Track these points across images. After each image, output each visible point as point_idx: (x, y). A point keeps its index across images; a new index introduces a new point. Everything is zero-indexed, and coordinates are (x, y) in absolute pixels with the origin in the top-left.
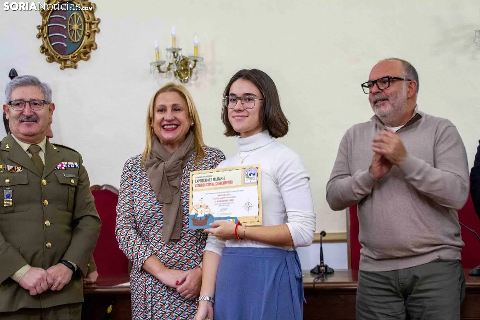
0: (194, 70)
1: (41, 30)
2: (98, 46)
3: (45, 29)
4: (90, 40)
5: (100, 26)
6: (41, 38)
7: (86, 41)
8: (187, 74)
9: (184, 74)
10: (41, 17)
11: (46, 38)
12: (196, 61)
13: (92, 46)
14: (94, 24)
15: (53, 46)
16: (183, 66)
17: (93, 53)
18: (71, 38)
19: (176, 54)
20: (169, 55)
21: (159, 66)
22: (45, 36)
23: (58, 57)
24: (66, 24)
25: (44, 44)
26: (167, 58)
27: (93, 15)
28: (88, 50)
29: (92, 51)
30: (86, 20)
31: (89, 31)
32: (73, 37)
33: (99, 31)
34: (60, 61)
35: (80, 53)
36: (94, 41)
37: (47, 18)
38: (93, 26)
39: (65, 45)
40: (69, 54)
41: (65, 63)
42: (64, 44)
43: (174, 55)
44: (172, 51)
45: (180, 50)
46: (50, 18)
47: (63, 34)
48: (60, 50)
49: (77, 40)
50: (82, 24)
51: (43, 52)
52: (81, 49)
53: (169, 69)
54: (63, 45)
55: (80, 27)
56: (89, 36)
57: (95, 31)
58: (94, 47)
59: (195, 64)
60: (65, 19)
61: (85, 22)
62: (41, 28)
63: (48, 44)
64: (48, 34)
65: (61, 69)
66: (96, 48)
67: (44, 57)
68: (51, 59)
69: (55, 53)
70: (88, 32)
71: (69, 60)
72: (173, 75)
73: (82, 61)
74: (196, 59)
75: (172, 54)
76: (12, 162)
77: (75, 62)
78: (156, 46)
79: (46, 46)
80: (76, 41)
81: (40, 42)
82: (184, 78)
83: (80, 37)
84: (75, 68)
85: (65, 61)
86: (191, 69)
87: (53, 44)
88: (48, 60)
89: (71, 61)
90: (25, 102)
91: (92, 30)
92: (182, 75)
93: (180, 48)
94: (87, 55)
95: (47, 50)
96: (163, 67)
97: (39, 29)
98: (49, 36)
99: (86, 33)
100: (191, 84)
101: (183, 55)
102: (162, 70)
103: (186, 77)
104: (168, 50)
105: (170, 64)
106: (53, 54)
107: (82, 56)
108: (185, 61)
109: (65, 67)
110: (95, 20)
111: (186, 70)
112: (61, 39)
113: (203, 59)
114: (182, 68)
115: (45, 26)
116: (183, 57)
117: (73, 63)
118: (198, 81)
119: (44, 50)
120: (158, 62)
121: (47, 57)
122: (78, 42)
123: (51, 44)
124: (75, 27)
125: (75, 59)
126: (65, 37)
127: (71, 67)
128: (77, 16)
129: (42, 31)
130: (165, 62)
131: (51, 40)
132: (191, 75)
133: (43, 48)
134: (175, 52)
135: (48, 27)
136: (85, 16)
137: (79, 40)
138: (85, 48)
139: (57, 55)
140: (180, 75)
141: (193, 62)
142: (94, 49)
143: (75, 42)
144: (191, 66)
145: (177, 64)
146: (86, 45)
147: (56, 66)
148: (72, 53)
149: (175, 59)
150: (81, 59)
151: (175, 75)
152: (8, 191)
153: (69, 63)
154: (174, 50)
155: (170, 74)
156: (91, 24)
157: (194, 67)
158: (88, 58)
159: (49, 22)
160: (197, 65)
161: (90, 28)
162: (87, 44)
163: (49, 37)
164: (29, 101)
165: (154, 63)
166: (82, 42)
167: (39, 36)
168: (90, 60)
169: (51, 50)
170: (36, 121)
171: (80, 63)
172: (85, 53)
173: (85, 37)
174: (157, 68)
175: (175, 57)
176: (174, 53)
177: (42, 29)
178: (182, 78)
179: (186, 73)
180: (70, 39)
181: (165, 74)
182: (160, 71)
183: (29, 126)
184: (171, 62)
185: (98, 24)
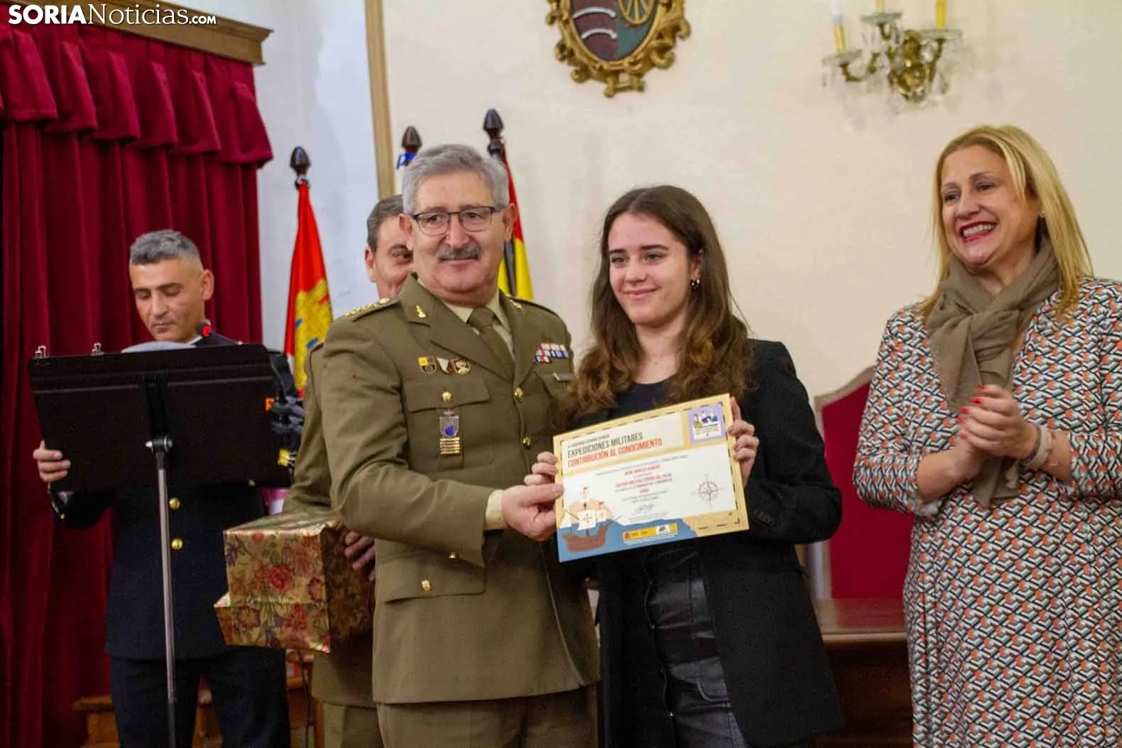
0: (940, 64)
2: (694, 28)
4: (673, 15)
6: (557, 24)
7: (661, 19)
8: (922, 78)
9: (915, 77)
11: (567, 22)
12: (941, 41)
13: (677, 30)
15: (585, 41)
16: (911, 59)
17: (682, 49)
18: (626, 14)
19: (887, 28)
20: (868, 35)
21: (844, 66)
22: (565, 17)
23: (598, 66)
25: (563, 39)
26: (867, 41)
28: (667, 41)
29: (679, 42)
32: (632, 14)
34: (604, 75)
35: (648, 50)
36: (682, 17)
39: (614, 36)
40: (623, 58)
41: (617, 81)
42: (610, 32)
43: (883, 34)
44: (876, 21)
45: (898, 16)
47: (607, 7)
48: (601, 46)
49: (640, 18)
51: (562, 59)
52: (651, 41)
53: (872, 70)
54: (608, 35)
58: (682, 32)
59: (940, 50)
64: (572, 11)
65: (609, 96)
66: (688, 33)
67: (567, 70)
68: (583, 74)
69: (588, 58)
71: (623, 71)
72: (886, 82)
73: (655, 70)
74: (938, 35)
75: (877, 30)
77: (639, 75)
78: (836, 13)
79: (569, 43)
80: (637, 21)
81: (555, 34)
82: (913, 89)
83: (648, 9)
84: (641, 89)
86: (932, 65)
87: (585, 36)
88: (576, 77)
89: (631, 74)
90: (449, 214)
92: (909, 80)
93: (897, 10)
94: (668, 55)
95: (572, 53)
96: (856, 67)
98: (576, 15)
100: (934, 104)
101: (907, 27)
102: (853, 73)
103: (918, 86)
104: (866, 19)
105: (875, 56)
106: (585, 60)
107: (655, 58)
108: (913, 43)
109: (617, 90)
111: (917, 66)
112: (602, 20)
113: (960, 34)
114: (909, 64)
116: (907, 32)
117: (635, 79)
118: (950, 93)
119: (564, 53)
120: (840, 56)
121: (572, 69)
122: (643, 24)
126: (613, 14)
127: (630, 88)
129: (558, 6)
130: (858, 53)
131: (581, 25)
132: (931, 79)
133: (562, 47)
134: (883, 23)
137: (644, 19)
138: (660, 36)
139: (596, 62)
140: (902, 83)
141: (935, 45)
142: (682, 38)
143: (636, 26)
144: (927, 56)
145: (891, 55)
146: (664, 29)
147: (595, 88)
148: (630, 54)
149: (884, 43)
150: (653, 65)
151: (891, 82)
152: (450, 420)
153: (624, 78)
154: (882, 20)
155: (878, 82)
157: (937, 55)
158: (670, 62)
160: (944, 52)
163: (575, 20)
164: (456, 211)
165: (830, 58)
166: (650, 26)
168: (670, 70)
169: (581, 51)
170: (476, 258)
171: (653, 77)
172: (663, 50)
173: (660, 9)
174: (840, 70)
175: (886, 37)
176: (881, 26)
178: (908, 88)
179: (917, 74)
180: (623, 18)
181: (863, 84)
182: (850, 78)
183: (459, 269)
184: (876, 51)
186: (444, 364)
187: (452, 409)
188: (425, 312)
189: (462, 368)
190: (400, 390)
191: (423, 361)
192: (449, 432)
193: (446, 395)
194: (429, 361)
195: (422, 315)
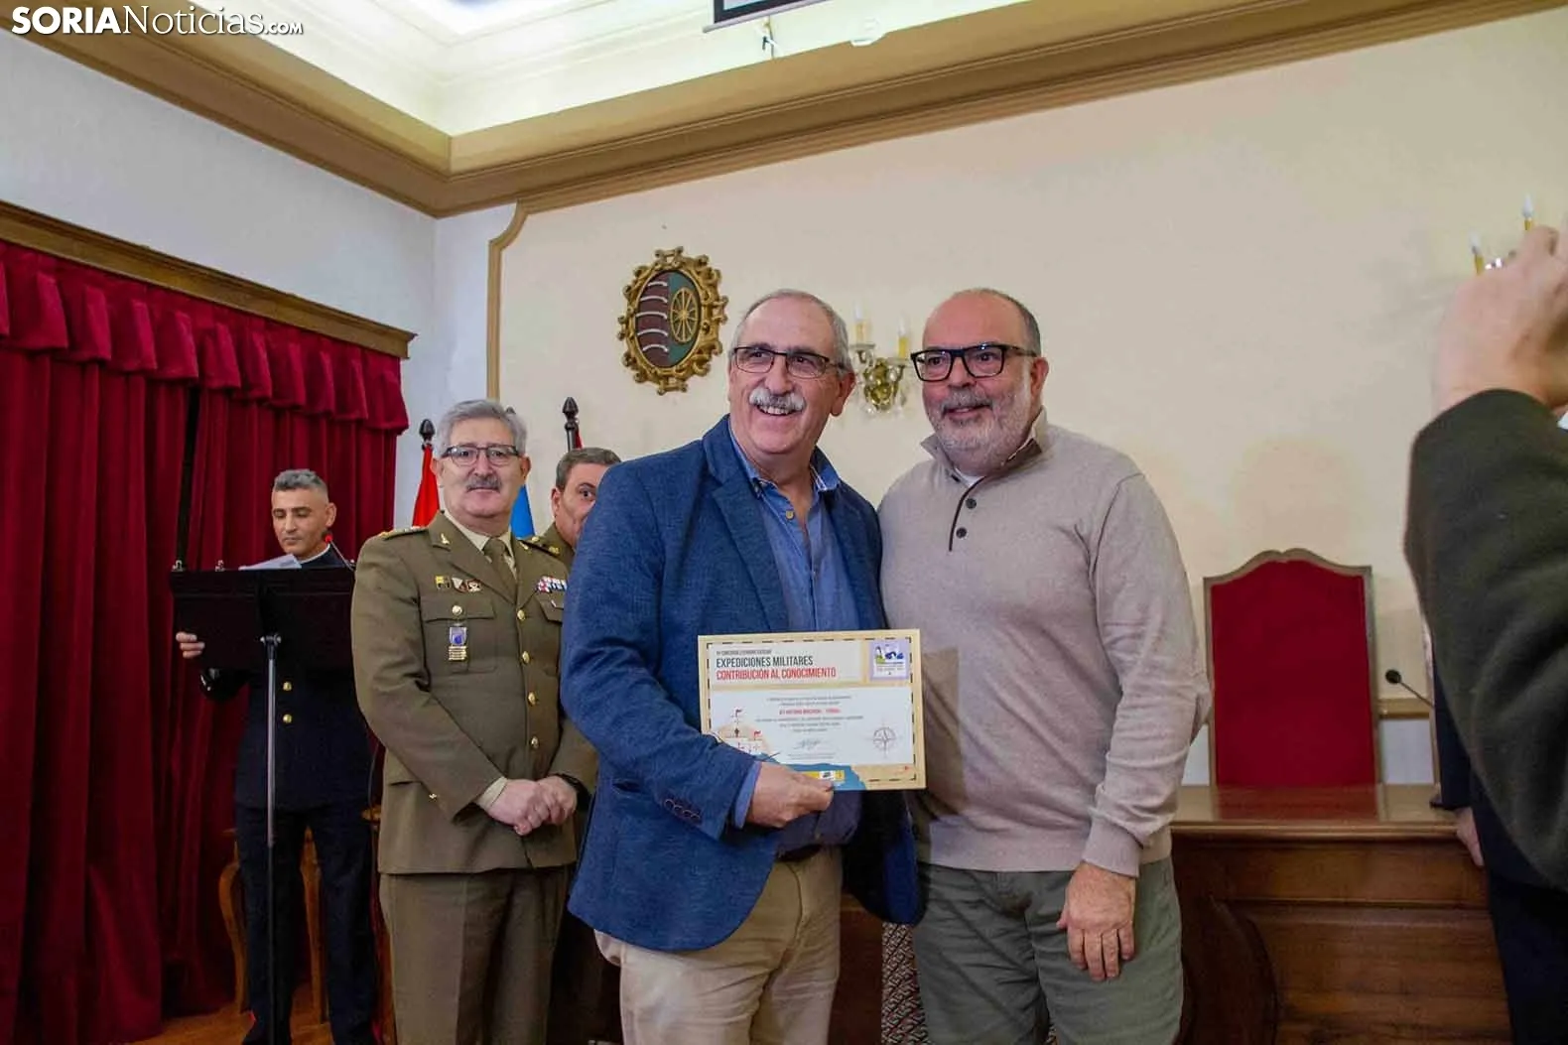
0: (901, 384)
1: (624, 325)
2: (723, 345)
3: (632, 322)
4: (709, 337)
5: (727, 311)
6: (625, 341)
7: (701, 341)
8: (888, 394)
9: (883, 392)
10: (626, 301)
11: (632, 338)
12: (902, 367)
13: (712, 348)
14: (716, 307)
15: (644, 352)
16: (881, 379)
17: (713, 362)
18: (676, 335)
19: (864, 355)
22: (631, 334)
23: (653, 371)
24: (666, 310)
25: (629, 350)
27: (716, 293)
28: (706, 356)
29: (713, 356)
30: (703, 302)
31: (707, 321)
32: (680, 335)
33: (726, 319)
34: (657, 378)
35: (691, 362)
36: (716, 339)
37: (636, 304)
38: (715, 312)
39: (666, 350)
40: (672, 366)
41: (666, 383)
42: (663, 347)
43: (861, 358)
44: (856, 349)
45: (872, 347)
46: (640, 303)
47: (662, 329)
48: (656, 357)
49: (686, 337)
50: (696, 309)
51: (628, 365)
52: (693, 355)
54: (662, 349)
55: (692, 314)
56: (707, 330)
57: (718, 321)
58: (717, 350)
59: (901, 374)
60: (666, 301)
61: (700, 306)
62: (624, 321)
63: (637, 351)
64: (637, 331)
65: (660, 394)
66: (721, 351)
67: (631, 373)
68: (642, 377)
69: (648, 366)
70: (705, 324)
71: (672, 376)
72: (862, 394)
73: (695, 376)
74: (901, 363)
75: (857, 355)
76: (459, 572)
77: (684, 379)
79: (633, 354)
80: (684, 340)
81: (624, 347)
82: (881, 401)
83: (692, 332)
84: (684, 390)
85: (667, 378)
86: (896, 384)
87: (644, 349)
88: (637, 378)
89: (677, 378)
90: (480, 449)
91: (713, 319)
92: (879, 396)
93: (872, 343)
94: (704, 366)
95: (635, 361)
97: (622, 323)
98: (639, 334)
99: (702, 323)
100: (897, 412)
101: (879, 356)
103: (885, 399)
106: (644, 367)
107: (695, 366)
108: (883, 368)
109: (666, 390)
110: (718, 300)
111: (885, 385)
112: (659, 338)
114: (879, 382)
115: (632, 316)
116: (878, 360)
117: (681, 383)
118: (907, 405)
119: (630, 360)
121: (635, 373)
122: (688, 342)
123: (641, 348)
124: (684, 315)
125: (681, 374)
126: (666, 334)
127: (676, 388)
128: (687, 295)
129: (627, 327)
131: (642, 341)
132: (895, 394)
133: (628, 356)
134: (862, 351)
135: (637, 319)
136: (701, 294)
137: (689, 339)
138: (700, 352)
139: (652, 368)
140: (874, 396)
141: (898, 370)
142: (716, 354)
143: (683, 344)
144: (892, 377)
145: (866, 375)
146: (703, 347)
147: (651, 387)
148: (676, 364)
149: (863, 366)
150: (694, 373)
151: (867, 395)
152: (458, 631)
153: (672, 381)
154: (860, 349)
156: (711, 307)
157: (899, 377)
158: (707, 370)
159: (638, 310)
160: (904, 375)
161: (710, 314)
162: (703, 344)
163: (639, 337)
164: (484, 447)
166: (693, 345)
167: (622, 336)
168: (705, 377)
169: (642, 361)
170: (496, 489)
171: (693, 382)
172: (702, 362)
173: (701, 332)
175: (863, 362)
176: (860, 353)
177: (627, 323)
178: (878, 400)
179: (885, 390)
180: (673, 337)
183: (484, 497)
185: (723, 306)
186: (457, 582)
187: (461, 620)
188: (448, 539)
189: (474, 588)
190: (417, 601)
191: (440, 580)
192: (458, 641)
193: (456, 609)
194: (446, 579)
195: (445, 541)
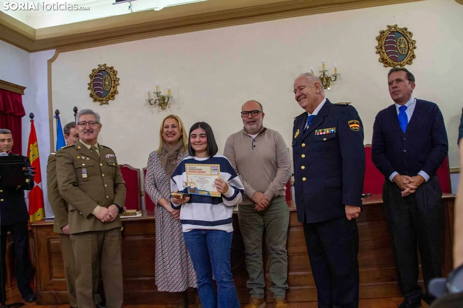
0: (169, 102)
1: (89, 86)
2: (119, 92)
3: (92, 85)
4: (115, 89)
5: (119, 82)
7: (112, 90)
8: (165, 105)
9: (163, 105)
10: (90, 79)
11: (92, 89)
12: (169, 98)
13: (115, 92)
14: (116, 81)
15: (96, 93)
16: (163, 101)
17: (116, 96)
18: (105, 88)
19: (158, 95)
20: (155, 96)
21: (150, 102)
22: (92, 88)
24: (102, 82)
25: (91, 93)
26: (154, 97)
27: (116, 77)
28: (113, 94)
29: (116, 95)
30: (112, 79)
31: (114, 85)
32: (106, 89)
33: (119, 84)
34: (100, 101)
35: (109, 96)
36: (116, 90)
37: (93, 79)
38: (116, 82)
39: (102, 93)
40: (104, 97)
41: (102, 102)
42: (101, 92)
45: (160, 92)
46: (94, 79)
48: (99, 95)
50: (110, 81)
51: (91, 97)
52: (110, 94)
53: (155, 103)
55: (109, 83)
56: (114, 87)
57: (117, 85)
58: (117, 93)
59: (168, 100)
60: (102, 79)
61: (112, 80)
62: (90, 84)
63: (93, 93)
64: (93, 87)
65: (101, 105)
66: (118, 93)
68: (95, 100)
69: (97, 97)
70: (113, 86)
71: (104, 100)
72: (158, 105)
73: (111, 100)
74: (168, 97)
75: (156, 95)
76: (84, 155)
77: (107, 101)
78: (148, 91)
79: (92, 94)
80: (107, 90)
81: (89, 92)
83: (109, 88)
84: (108, 104)
85: (102, 100)
86: (167, 103)
87: (96, 92)
88: (94, 101)
89: (106, 101)
90: (87, 122)
91: (116, 84)
92: (162, 106)
93: (160, 91)
94: (113, 97)
95: (93, 96)
96: (152, 102)
97: (89, 85)
98: (94, 88)
99: (112, 86)
100: (167, 110)
101: (162, 95)
102: (151, 103)
103: (164, 106)
104: (154, 93)
105: (156, 100)
106: (96, 97)
107: (111, 98)
108: (163, 98)
109: (102, 104)
110: (117, 79)
111: (164, 103)
112: (100, 89)
113: (172, 97)
115: (92, 83)
116: (162, 96)
117: (106, 102)
118: (171, 108)
119: (91, 96)
120: (149, 100)
121: (93, 99)
122: (109, 91)
123: (95, 92)
124: (107, 83)
125: (107, 99)
126: (102, 88)
127: (105, 104)
128: (108, 77)
130: (153, 99)
131: (95, 90)
132: (167, 105)
133: (91, 94)
134: (158, 94)
135: (93, 84)
136: (112, 77)
137: (108, 90)
139: (98, 98)
140: (161, 106)
141: (168, 99)
142: (116, 94)
143: (107, 91)
144: (166, 101)
145: (159, 100)
147: (98, 103)
148: (105, 97)
149: (158, 98)
150: (110, 99)
151: (159, 105)
152: (84, 170)
153: (104, 101)
155: (156, 105)
156: (115, 81)
157: (168, 101)
158: (114, 99)
159: (93, 82)
160: (169, 100)
161: (114, 83)
162: (113, 91)
163: (94, 89)
164: (88, 122)
165: (147, 100)
167: (89, 89)
168: (114, 100)
169: (95, 96)
170: (92, 132)
171: (110, 102)
172: (112, 96)
173: (112, 88)
174: (149, 103)
175: (158, 97)
176: (157, 94)
177: (90, 85)
181: (154, 105)
182: (151, 104)
183: (89, 135)
184: (156, 99)
185: (118, 81)
